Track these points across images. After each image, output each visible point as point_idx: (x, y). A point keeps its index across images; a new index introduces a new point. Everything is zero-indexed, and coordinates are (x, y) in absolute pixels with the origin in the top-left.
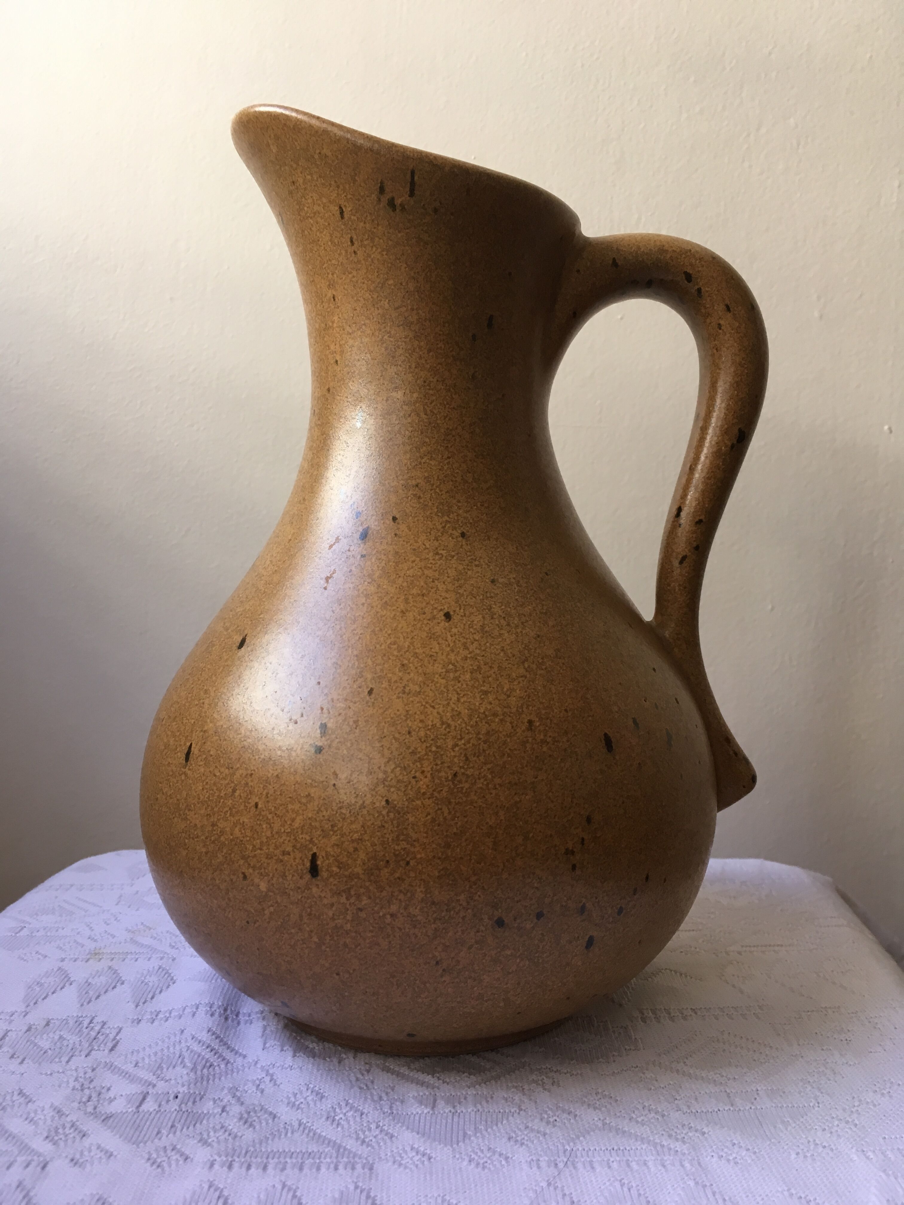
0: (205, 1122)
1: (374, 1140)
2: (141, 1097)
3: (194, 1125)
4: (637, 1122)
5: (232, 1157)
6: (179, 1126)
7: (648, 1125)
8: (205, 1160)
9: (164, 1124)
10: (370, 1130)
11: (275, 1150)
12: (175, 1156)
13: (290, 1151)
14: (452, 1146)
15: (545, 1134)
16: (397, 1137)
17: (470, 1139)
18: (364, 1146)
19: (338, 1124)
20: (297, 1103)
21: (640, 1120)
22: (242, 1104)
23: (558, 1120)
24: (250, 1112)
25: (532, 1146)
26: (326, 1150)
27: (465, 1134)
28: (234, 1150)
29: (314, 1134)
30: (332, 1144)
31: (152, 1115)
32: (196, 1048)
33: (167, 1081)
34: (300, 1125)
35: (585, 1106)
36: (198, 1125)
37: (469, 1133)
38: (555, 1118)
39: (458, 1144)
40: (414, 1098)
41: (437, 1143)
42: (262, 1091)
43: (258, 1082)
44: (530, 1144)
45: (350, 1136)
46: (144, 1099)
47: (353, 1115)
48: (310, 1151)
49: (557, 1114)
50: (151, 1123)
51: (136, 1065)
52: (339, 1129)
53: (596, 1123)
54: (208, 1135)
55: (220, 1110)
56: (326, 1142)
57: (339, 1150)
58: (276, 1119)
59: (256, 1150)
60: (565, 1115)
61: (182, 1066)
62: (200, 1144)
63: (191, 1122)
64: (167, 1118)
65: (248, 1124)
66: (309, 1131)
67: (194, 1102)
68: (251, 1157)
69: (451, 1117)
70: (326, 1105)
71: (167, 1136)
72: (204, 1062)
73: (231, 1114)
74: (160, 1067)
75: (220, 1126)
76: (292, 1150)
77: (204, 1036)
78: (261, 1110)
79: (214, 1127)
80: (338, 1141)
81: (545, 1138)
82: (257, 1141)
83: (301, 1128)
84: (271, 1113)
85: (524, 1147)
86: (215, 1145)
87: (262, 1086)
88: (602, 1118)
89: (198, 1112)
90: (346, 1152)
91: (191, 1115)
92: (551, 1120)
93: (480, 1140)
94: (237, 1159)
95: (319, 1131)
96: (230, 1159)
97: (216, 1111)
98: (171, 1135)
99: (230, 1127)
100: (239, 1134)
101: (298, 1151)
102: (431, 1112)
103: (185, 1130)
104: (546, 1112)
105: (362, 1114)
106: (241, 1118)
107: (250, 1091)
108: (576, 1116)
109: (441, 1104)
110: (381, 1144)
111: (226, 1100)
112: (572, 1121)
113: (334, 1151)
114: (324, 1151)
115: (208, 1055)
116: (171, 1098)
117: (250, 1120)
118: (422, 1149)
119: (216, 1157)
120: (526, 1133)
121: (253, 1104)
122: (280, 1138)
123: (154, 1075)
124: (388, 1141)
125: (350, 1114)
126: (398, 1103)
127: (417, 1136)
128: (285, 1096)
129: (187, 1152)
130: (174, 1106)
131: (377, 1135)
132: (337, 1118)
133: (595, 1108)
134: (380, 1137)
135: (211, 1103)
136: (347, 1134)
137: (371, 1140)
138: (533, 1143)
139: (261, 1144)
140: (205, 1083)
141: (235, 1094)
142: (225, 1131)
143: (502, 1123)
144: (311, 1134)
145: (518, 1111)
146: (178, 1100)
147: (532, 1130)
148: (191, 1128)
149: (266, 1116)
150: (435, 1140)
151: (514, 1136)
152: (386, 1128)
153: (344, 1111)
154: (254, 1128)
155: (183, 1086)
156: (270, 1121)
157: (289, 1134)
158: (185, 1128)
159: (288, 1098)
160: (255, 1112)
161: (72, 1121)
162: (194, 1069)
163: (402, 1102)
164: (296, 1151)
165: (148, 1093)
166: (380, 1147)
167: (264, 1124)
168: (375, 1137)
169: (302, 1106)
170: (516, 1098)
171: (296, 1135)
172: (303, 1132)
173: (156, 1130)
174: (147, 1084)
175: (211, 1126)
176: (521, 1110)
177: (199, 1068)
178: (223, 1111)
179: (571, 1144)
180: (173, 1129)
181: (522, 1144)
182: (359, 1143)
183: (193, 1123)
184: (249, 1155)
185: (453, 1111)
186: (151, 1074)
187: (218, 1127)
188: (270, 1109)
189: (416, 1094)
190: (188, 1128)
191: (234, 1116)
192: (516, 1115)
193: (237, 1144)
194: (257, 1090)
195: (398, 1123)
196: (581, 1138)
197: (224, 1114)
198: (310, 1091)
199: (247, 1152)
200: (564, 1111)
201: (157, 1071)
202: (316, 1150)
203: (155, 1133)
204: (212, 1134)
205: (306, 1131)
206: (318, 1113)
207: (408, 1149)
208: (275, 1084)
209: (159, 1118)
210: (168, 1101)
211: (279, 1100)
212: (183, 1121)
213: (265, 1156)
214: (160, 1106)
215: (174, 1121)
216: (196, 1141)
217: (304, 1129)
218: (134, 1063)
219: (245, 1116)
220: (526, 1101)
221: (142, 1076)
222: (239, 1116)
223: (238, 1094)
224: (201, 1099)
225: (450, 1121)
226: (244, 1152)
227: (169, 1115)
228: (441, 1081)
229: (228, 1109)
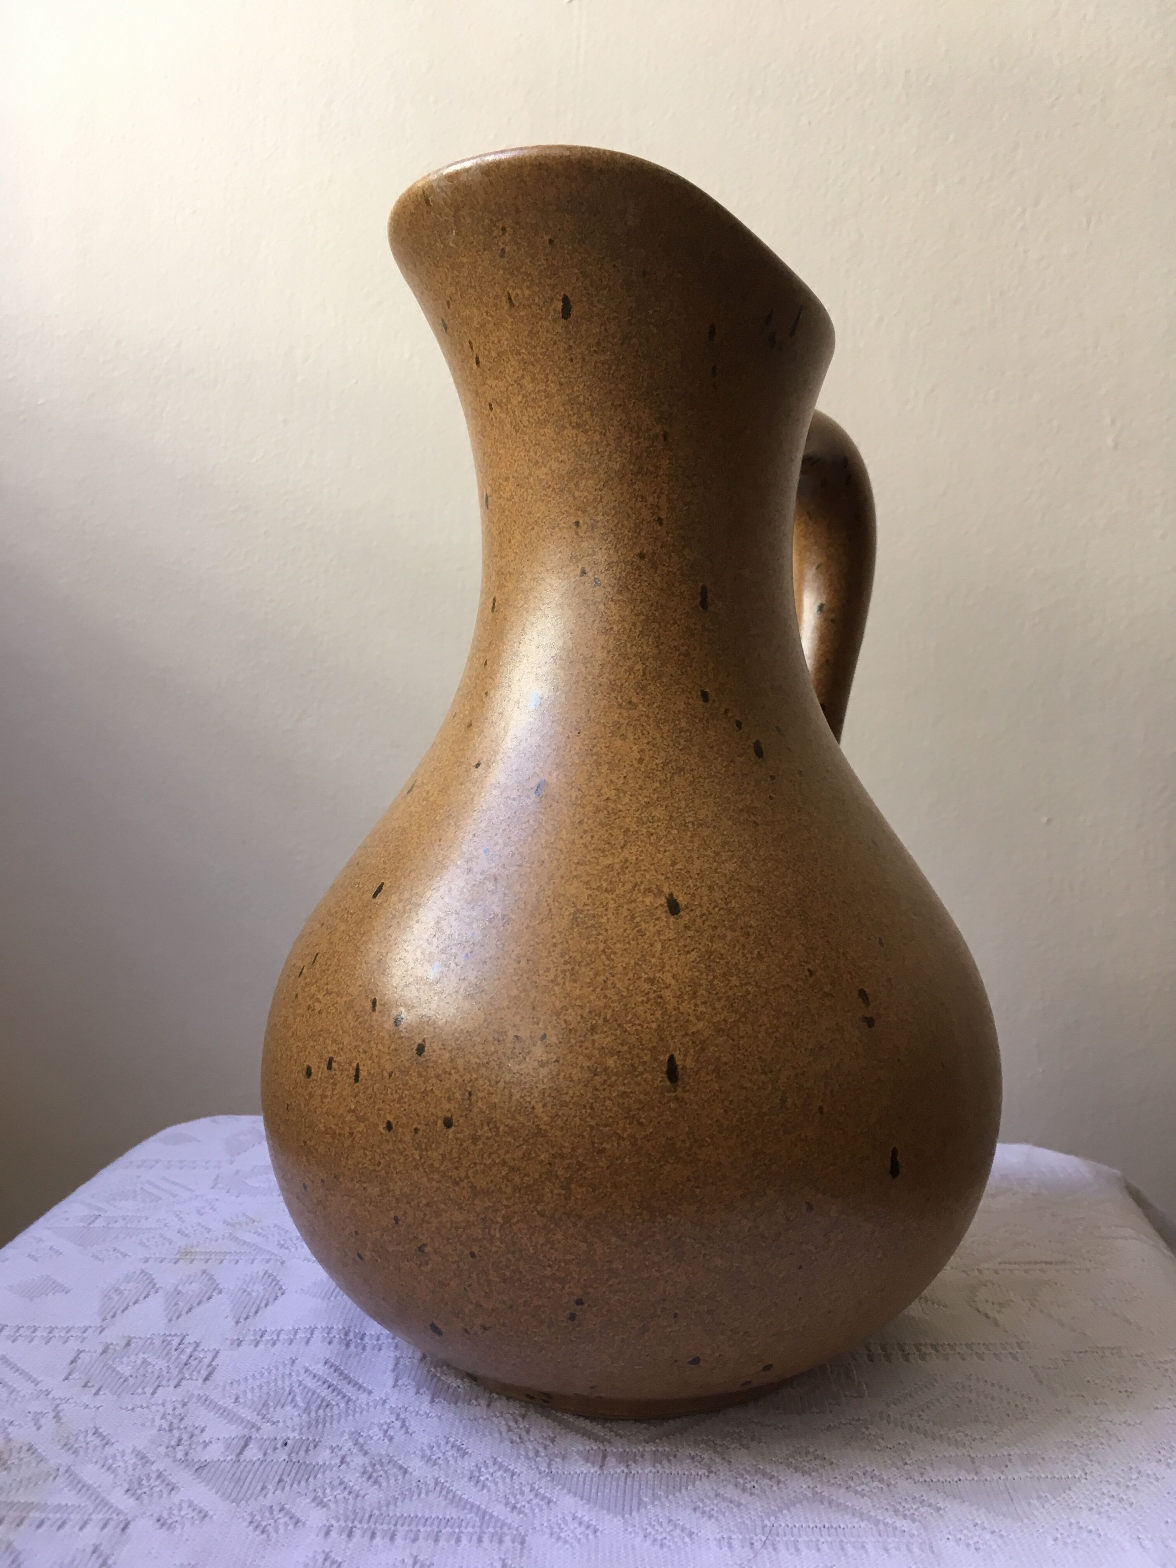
0: (319, 1476)
1: (527, 1506)
2: (242, 1443)
3: (307, 1480)
4: (856, 1492)
5: (353, 1522)
6: (288, 1480)
7: (869, 1497)
8: (320, 1525)
9: (271, 1477)
10: (522, 1493)
11: (405, 1515)
12: (283, 1519)
13: (423, 1517)
14: (623, 1517)
15: (739, 1505)
16: (555, 1503)
17: (646, 1507)
18: (515, 1513)
19: (483, 1487)
20: (434, 1457)
21: (859, 1489)
22: (366, 1453)
23: (757, 1486)
24: (375, 1465)
25: (723, 1520)
26: (469, 1517)
27: (640, 1502)
28: (355, 1513)
29: (454, 1497)
30: (475, 1509)
31: (257, 1465)
32: (310, 1383)
33: (274, 1423)
34: (436, 1484)
35: (792, 1470)
36: (311, 1479)
37: (645, 1499)
38: (753, 1483)
39: (631, 1514)
40: (579, 1452)
41: (605, 1512)
42: (391, 1439)
43: (385, 1427)
44: (721, 1517)
45: (497, 1500)
46: (246, 1445)
47: (501, 1476)
48: (448, 1517)
49: (756, 1478)
50: (255, 1475)
51: (236, 1400)
52: (485, 1491)
53: (805, 1492)
54: (324, 1492)
55: (338, 1461)
56: (468, 1507)
57: (484, 1518)
58: (407, 1475)
59: (382, 1514)
60: (766, 1481)
61: (293, 1405)
62: (313, 1505)
63: (303, 1476)
64: (274, 1470)
65: (372, 1480)
66: (448, 1493)
67: (307, 1451)
68: (375, 1524)
69: (623, 1479)
70: (468, 1464)
71: (274, 1493)
72: (319, 1401)
73: (352, 1465)
74: (265, 1404)
75: (338, 1481)
76: (426, 1516)
77: (320, 1369)
78: (389, 1463)
79: (331, 1483)
80: (483, 1507)
81: (739, 1510)
82: (383, 1502)
83: (438, 1489)
84: (401, 1467)
85: (713, 1520)
86: (332, 1505)
87: (391, 1432)
88: (812, 1486)
89: (311, 1463)
90: (493, 1520)
91: (303, 1467)
92: (748, 1486)
93: (659, 1510)
94: (358, 1526)
95: (459, 1493)
96: (350, 1525)
97: (333, 1462)
98: (278, 1492)
99: (351, 1484)
100: (362, 1493)
101: (433, 1517)
102: (599, 1472)
103: (295, 1485)
104: (742, 1475)
105: (513, 1474)
106: (364, 1473)
107: (375, 1438)
108: (779, 1482)
109: (611, 1461)
110: (536, 1511)
111: (345, 1449)
112: (775, 1488)
113: (478, 1519)
114: (466, 1518)
115: (324, 1392)
116: (279, 1446)
117: (375, 1475)
118: (586, 1519)
119: (333, 1522)
120: (715, 1502)
121: (379, 1454)
122: (411, 1499)
123: (258, 1415)
124: (545, 1507)
125: (499, 1473)
126: (558, 1460)
127: (581, 1503)
128: (419, 1447)
129: (298, 1515)
130: (282, 1455)
131: (531, 1500)
132: (482, 1478)
133: (803, 1473)
134: (534, 1502)
135: (328, 1451)
136: (494, 1498)
137: (524, 1506)
138: (724, 1515)
139: (388, 1506)
140: (320, 1426)
141: (357, 1440)
142: (345, 1488)
143: (687, 1489)
144: (450, 1496)
145: (707, 1474)
146: (287, 1448)
147: (724, 1499)
148: (303, 1483)
149: (395, 1470)
150: (602, 1508)
151: (701, 1505)
152: (542, 1491)
153: (491, 1471)
154: (380, 1486)
155: (294, 1430)
156: (400, 1477)
157: (423, 1495)
158: (296, 1483)
159: (422, 1450)
160: (382, 1465)
161: (158, 1470)
162: (307, 1410)
163: (564, 1458)
164: (431, 1517)
165: (251, 1437)
166: (534, 1514)
167: (392, 1481)
168: (529, 1502)
169: (440, 1462)
170: (706, 1456)
171: (431, 1496)
172: (440, 1493)
173: (261, 1484)
174: (249, 1426)
175: (327, 1481)
176: (710, 1472)
177: (313, 1408)
178: (342, 1462)
179: (772, 1518)
180: (281, 1484)
181: (711, 1517)
182: (508, 1509)
183: (306, 1476)
184: (373, 1519)
185: (626, 1471)
186: (255, 1413)
187: (336, 1483)
188: (400, 1462)
189: (581, 1449)
190: (299, 1483)
191: (355, 1469)
192: (704, 1479)
193: (359, 1505)
194: (384, 1436)
195: (557, 1485)
196: (785, 1511)
197: (344, 1466)
198: (450, 1445)
199: (371, 1516)
200: (764, 1474)
201: (261, 1410)
202: (455, 1517)
203: (259, 1488)
204: (328, 1491)
205: (444, 1493)
206: (459, 1471)
207: (569, 1518)
208: (407, 1432)
209: (264, 1470)
210: (275, 1449)
211: (412, 1452)
212: (293, 1474)
213: (393, 1522)
214: (265, 1454)
215: (283, 1474)
216: (308, 1500)
217: (442, 1489)
218: (234, 1397)
219: (370, 1469)
220: (717, 1460)
221: (244, 1415)
222: (362, 1470)
223: (361, 1440)
224: (315, 1446)
225: (621, 1483)
226: (367, 1516)
227: (276, 1467)
228: (612, 1433)
229: (348, 1459)
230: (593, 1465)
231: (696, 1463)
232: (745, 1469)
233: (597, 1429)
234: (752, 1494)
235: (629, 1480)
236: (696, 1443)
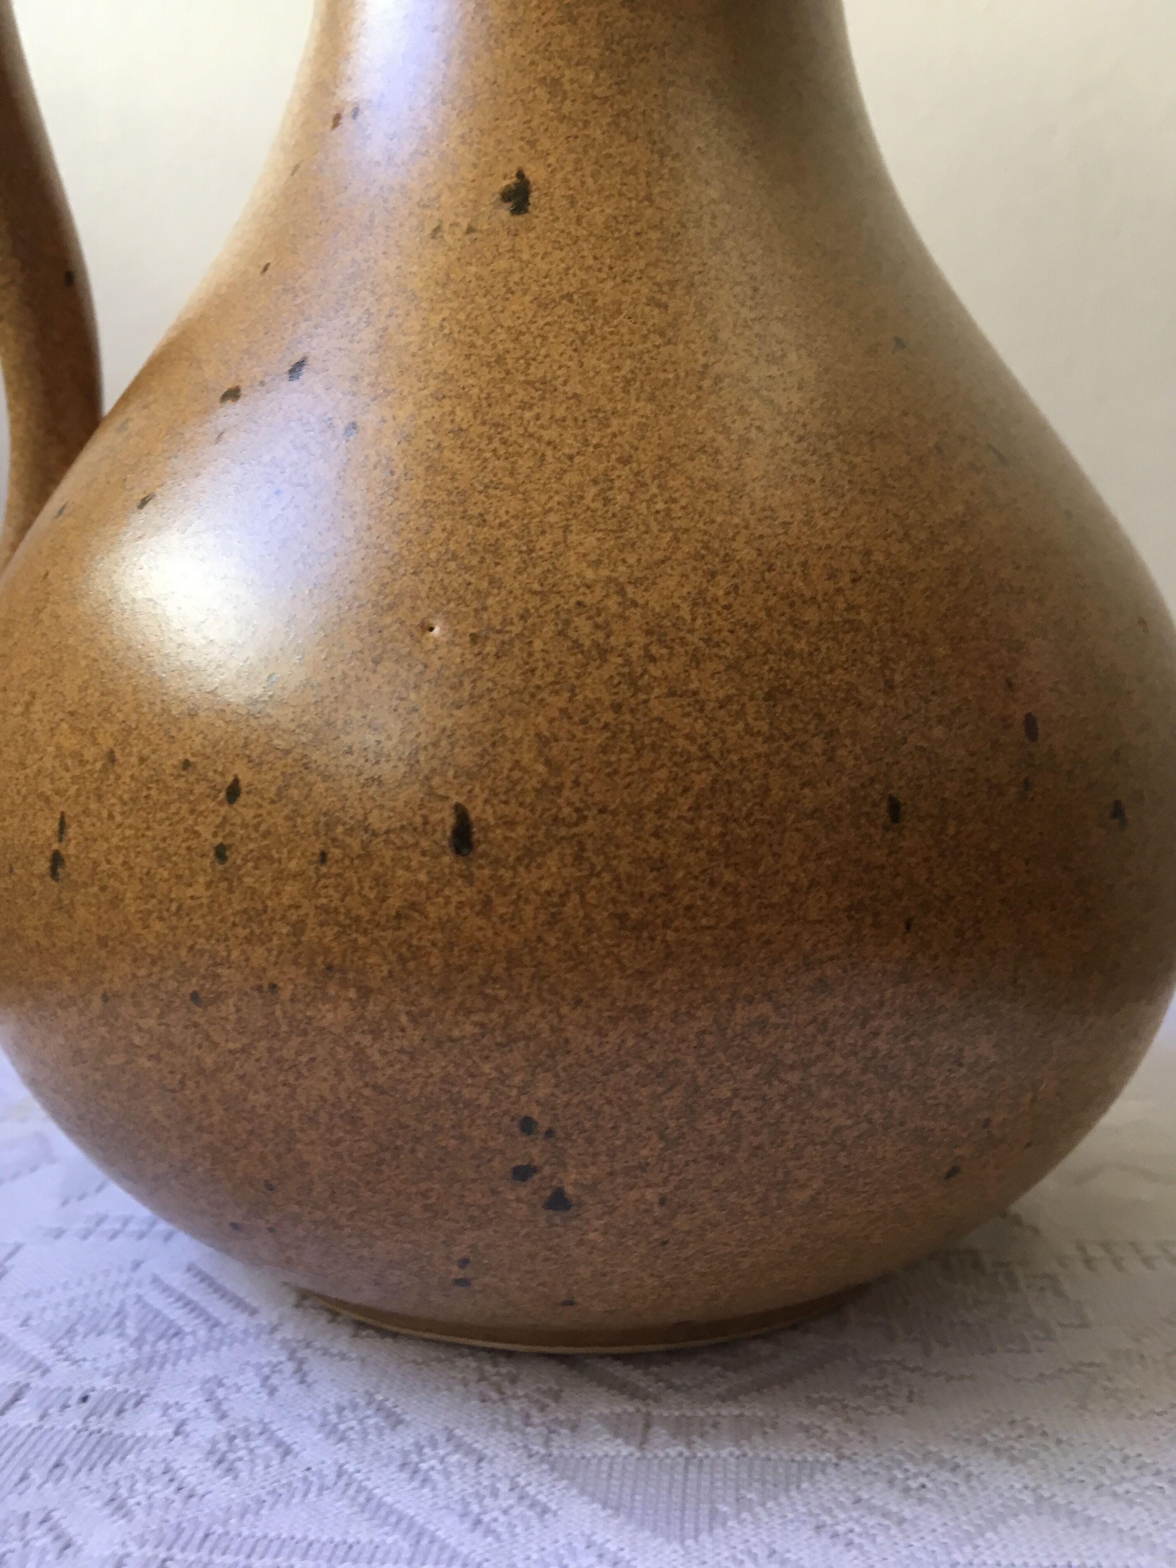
230: (627, 1443)
231: (814, 1440)
232: (903, 1452)
233: (634, 1375)
234: (921, 1501)
235: (693, 1469)
236: (813, 1404)
